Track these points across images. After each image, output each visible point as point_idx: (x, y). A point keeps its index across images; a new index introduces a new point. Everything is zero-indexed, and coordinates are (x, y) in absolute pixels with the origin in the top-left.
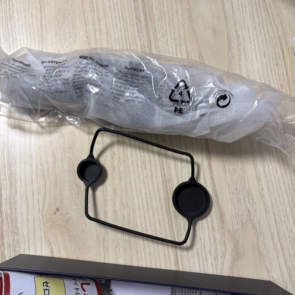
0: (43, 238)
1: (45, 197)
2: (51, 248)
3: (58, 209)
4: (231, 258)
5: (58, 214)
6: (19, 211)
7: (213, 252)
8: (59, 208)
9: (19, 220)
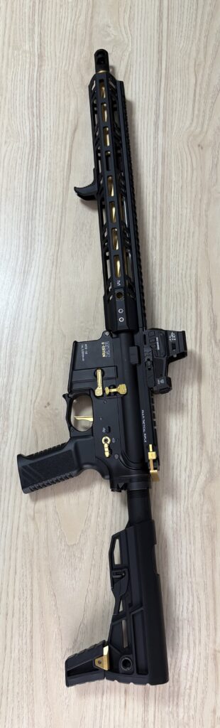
0: (31, 427)
1: (39, 390)
2: (37, 438)
3: (48, 404)
4: (204, 479)
5: (48, 408)
6: (12, 399)
7: (188, 469)
8: (50, 403)
9: (12, 408)
